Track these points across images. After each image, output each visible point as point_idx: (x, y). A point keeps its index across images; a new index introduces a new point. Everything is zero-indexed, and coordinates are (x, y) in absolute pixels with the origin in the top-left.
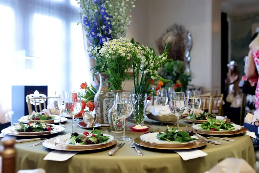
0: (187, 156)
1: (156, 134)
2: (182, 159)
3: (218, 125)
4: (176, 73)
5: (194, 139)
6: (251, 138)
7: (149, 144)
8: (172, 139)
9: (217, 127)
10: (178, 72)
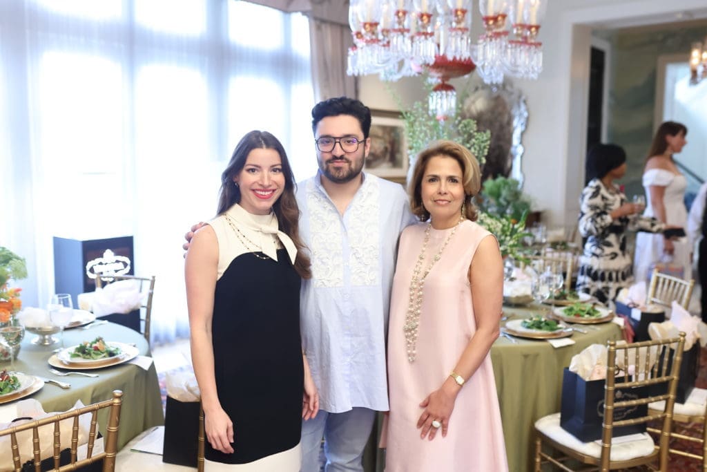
0: (557, 343)
1: (519, 322)
2: (553, 347)
3: (583, 311)
4: (505, 199)
5: (560, 328)
6: (619, 326)
7: (515, 332)
8: (539, 328)
9: (582, 313)
10: (509, 198)
